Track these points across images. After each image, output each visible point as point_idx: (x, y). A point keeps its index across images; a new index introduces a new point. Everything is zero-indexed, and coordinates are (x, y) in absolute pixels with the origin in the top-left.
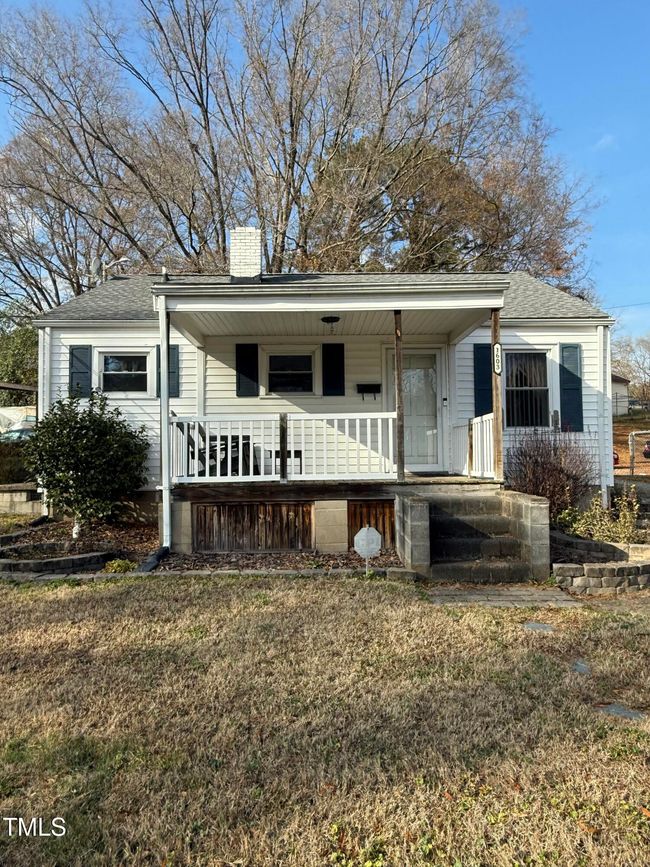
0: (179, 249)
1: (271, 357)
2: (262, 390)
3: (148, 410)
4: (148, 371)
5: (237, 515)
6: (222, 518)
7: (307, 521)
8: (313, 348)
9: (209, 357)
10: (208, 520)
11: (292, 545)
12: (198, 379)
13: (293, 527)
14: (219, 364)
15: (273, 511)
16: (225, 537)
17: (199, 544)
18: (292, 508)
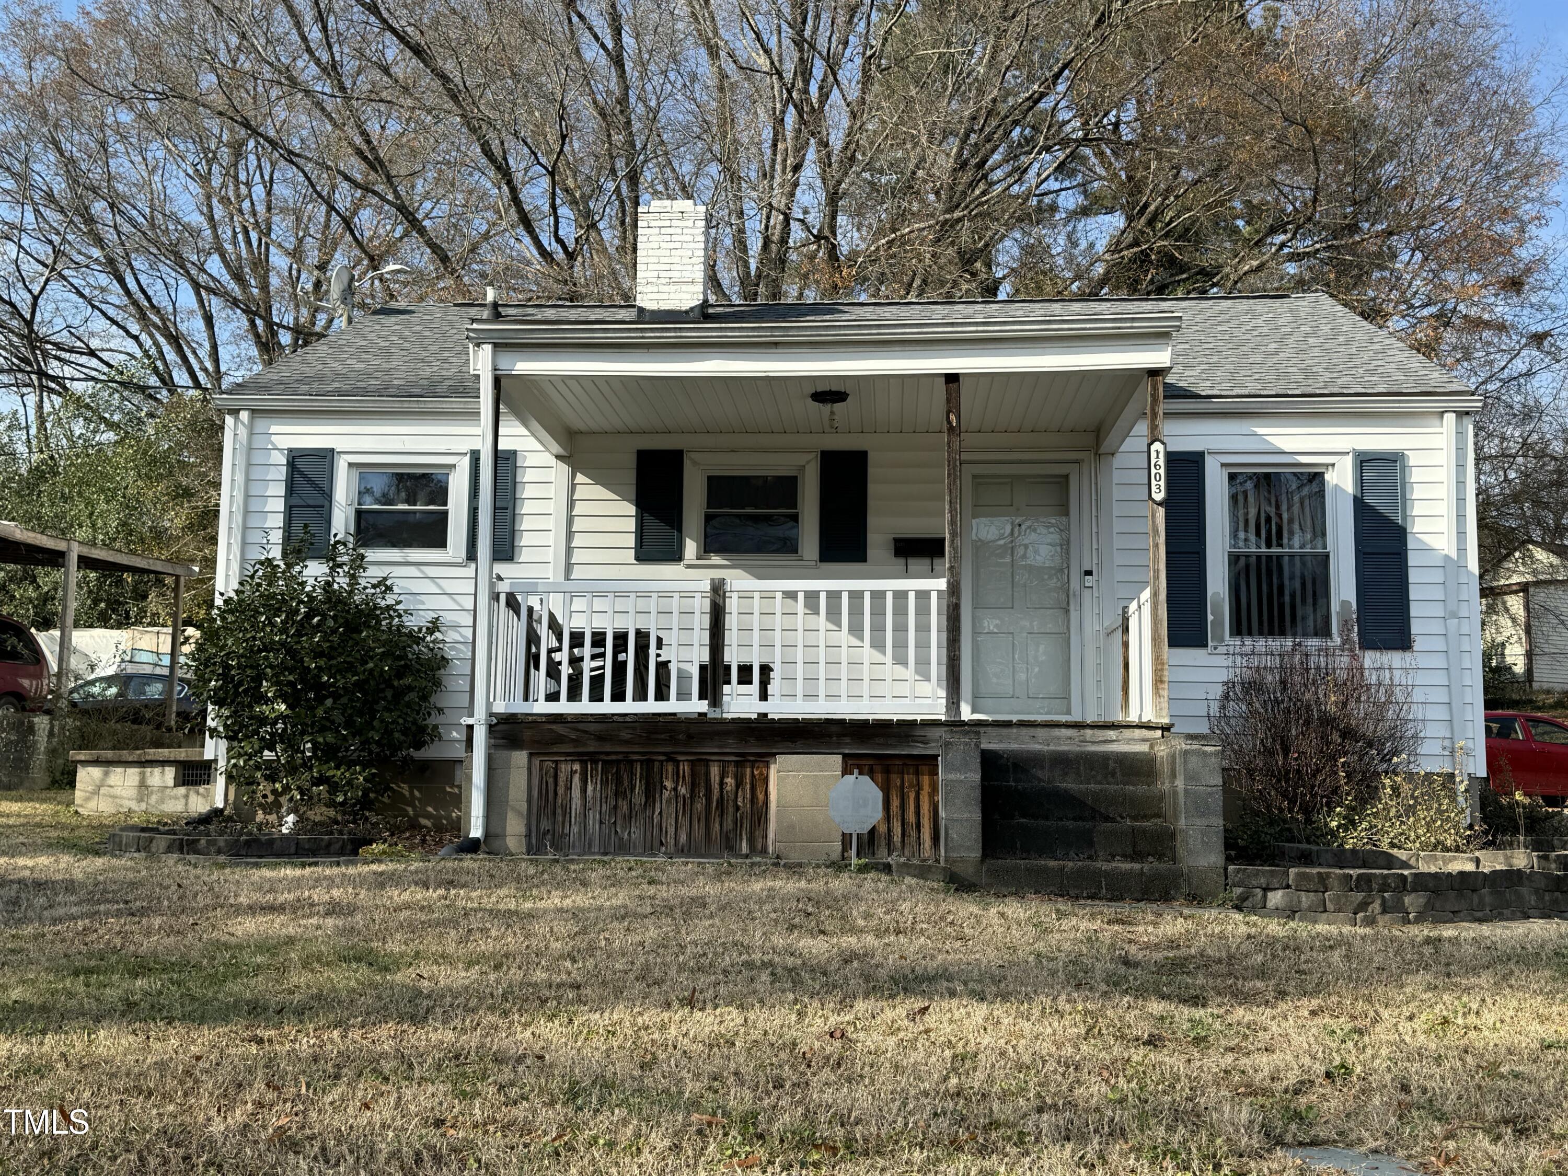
0: (527, 240)
1: (710, 478)
2: (691, 548)
3: (450, 586)
4: (451, 506)
5: (619, 781)
6: (590, 788)
7: (761, 797)
8: (801, 459)
9: (580, 478)
10: (561, 790)
11: (729, 846)
12: (555, 524)
13: (731, 810)
14: (600, 492)
15: (693, 774)
16: (593, 824)
17: (542, 835)
18: (732, 769)
